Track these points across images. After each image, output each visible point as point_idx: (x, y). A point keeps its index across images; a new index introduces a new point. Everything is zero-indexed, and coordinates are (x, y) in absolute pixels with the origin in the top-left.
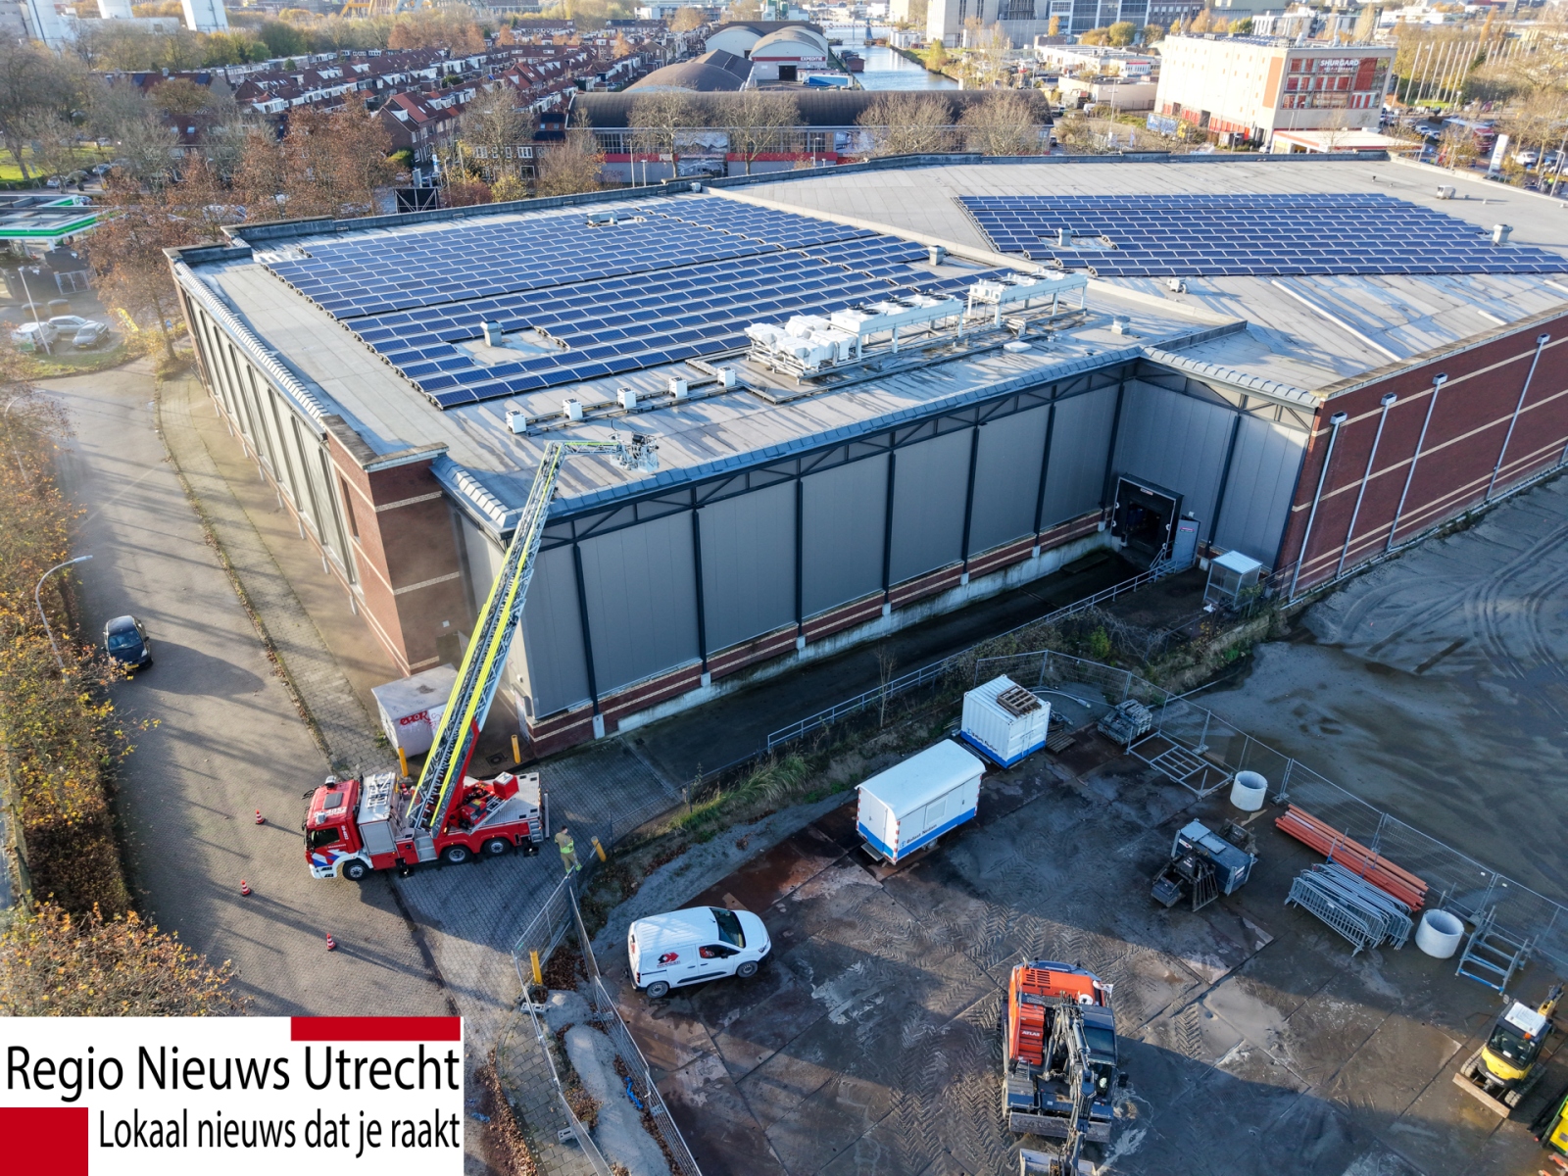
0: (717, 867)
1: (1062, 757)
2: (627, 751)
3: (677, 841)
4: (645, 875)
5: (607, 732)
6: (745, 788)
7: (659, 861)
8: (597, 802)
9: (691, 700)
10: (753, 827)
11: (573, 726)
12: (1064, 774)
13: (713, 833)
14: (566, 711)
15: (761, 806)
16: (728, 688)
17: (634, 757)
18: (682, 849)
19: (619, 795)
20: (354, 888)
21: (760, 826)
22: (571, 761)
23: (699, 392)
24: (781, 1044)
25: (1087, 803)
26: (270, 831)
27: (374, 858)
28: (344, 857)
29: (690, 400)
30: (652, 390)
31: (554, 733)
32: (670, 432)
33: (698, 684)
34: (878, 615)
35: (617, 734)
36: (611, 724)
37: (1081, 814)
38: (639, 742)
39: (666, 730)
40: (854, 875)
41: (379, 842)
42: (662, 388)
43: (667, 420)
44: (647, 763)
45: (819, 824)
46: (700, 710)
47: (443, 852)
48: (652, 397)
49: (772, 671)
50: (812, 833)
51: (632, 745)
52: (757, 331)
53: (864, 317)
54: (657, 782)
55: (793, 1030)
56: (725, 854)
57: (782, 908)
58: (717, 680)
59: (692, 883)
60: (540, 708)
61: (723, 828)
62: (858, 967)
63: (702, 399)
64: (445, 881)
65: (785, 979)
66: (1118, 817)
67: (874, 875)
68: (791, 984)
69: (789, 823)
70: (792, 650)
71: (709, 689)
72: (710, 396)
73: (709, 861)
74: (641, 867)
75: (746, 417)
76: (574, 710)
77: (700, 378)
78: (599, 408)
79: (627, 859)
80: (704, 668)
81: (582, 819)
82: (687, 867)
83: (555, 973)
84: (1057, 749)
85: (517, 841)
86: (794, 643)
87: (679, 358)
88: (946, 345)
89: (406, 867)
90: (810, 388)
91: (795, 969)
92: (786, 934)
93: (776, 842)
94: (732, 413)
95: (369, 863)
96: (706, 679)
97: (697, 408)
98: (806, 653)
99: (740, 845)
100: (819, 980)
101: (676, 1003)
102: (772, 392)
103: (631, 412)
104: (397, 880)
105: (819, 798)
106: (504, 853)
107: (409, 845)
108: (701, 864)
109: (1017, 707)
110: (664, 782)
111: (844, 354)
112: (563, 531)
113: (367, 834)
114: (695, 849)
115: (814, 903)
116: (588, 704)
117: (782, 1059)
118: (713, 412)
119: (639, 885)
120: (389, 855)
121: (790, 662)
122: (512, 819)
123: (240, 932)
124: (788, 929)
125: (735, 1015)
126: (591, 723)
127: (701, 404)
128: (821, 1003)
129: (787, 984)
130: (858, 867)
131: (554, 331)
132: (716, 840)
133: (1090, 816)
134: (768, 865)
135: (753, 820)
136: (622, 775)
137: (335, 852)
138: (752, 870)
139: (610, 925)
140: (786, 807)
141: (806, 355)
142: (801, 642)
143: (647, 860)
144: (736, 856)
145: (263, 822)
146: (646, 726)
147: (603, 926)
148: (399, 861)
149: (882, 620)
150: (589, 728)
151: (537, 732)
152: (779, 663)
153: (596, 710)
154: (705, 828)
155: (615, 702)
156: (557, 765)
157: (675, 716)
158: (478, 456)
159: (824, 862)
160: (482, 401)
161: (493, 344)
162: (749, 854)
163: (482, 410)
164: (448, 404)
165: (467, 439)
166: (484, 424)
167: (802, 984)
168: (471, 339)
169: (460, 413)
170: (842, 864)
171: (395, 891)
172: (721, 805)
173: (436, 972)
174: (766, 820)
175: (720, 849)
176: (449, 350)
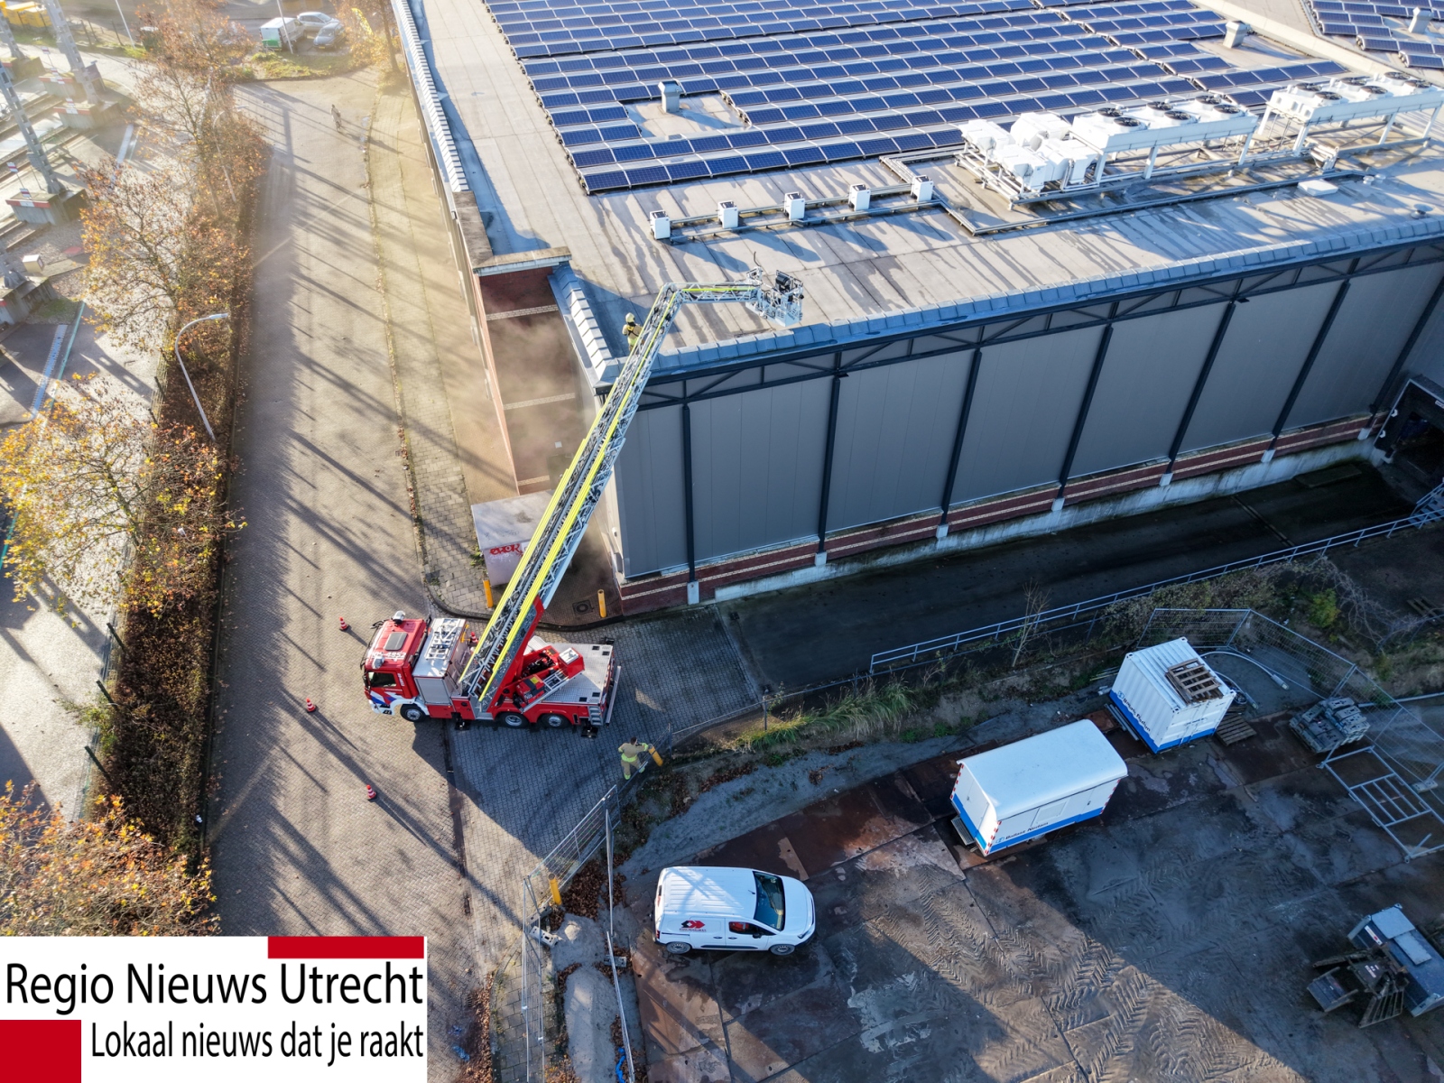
0: (783, 799)
1: (1231, 751)
2: (718, 626)
3: (744, 758)
4: (701, 790)
5: (702, 598)
6: (833, 714)
7: (721, 777)
8: (672, 685)
9: (800, 577)
10: (833, 759)
11: (665, 589)
12: (1230, 776)
13: (785, 757)
14: (658, 574)
15: (847, 735)
16: (846, 570)
17: (724, 634)
18: (748, 769)
19: (697, 680)
20: (409, 732)
21: (841, 759)
22: (658, 625)
23: (881, 207)
24: (799, 1059)
25: (1250, 826)
26: (351, 641)
27: (429, 707)
28: (400, 701)
29: (874, 216)
30: (830, 196)
31: (644, 594)
32: (833, 260)
33: (811, 562)
34: (1047, 510)
35: (713, 601)
36: (706, 592)
37: (1240, 841)
38: (734, 617)
39: (766, 608)
40: (934, 854)
41: (434, 696)
42: (842, 195)
43: (835, 242)
44: (736, 646)
45: (908, 773)
46: (809, 589)
47: (499, 714)
48: (827, 206)
49: (901, 558)
50: (899, 783)
51: (725, 619)
52: (976, 131)
53: (1113, 127)
54: (741, 673)
56: (794, 785)
57: (843, 871)
58: (833, 560)
59: (750, 812)
60: (633, 567)
61: (798, 753)
62: (910, 979)
63: (886, 215)
64: (497, 746)
65: (823, 970)
66: (1286, 857)
67: (957, 860)
68: (828, 979)
69: (875, 764)
70: (931, 538)
71: (823, 569)
72: (897, 213)
73: (775, 789)
74: (699, 780)
75: (931, 250)
76: (667, 574)
77: (893, 184)
78: (760, 214)
79: (686, 768)
80: (821, 548)
81: (651, 704)
82: (749, 791)
83: (578, 893)
86: (935, 531)
87: (873, 152)
88: (1217, 172)
90: (1024, 217)
91: (837, 960)
92: (838, 910)
93: (855, 784)
94: (915, 241)
95: (427, 711)
96: (821, 559)
97: (874, 229)
98: (946, 541)
99: (814, 778)
100: (860, 984)
101: (697, 968)
102: (973, 216)
103: (797, 225)
105: (918, 739)
106: (561, 731)
107: (465, 704)
108: (765, 792)
110: (748, 675)
111: (1078, 176)
112: (674, 390)
113: (422, 685)
114: (762, 773)
115: (881, 877)
116: (683, 569)
118: (892, 237)
119: (692, 801)
120: (444, 708)
121: (926, 551)
122: (571, 699)
123: (294, 755)
124: (842, 905)
126: (686, 588)
127: (883, 224)
128: (856, 1017)
129: (822, 980)
130: (939, 843)
131: (740, 100)
132: (788, 765)
133: (1250, 846)
134: (838, 813)
135: (835, 750)
136: (706, 655)
137: (393, 695)
138: (820, 815)
139: (650, 843)
140: (875, 742)
141: (1028, 173)
142: (942, 531)
143: (706, 773)
144: (807, 792)
145: (346, 629)
146: (745, 598)
147: (642, 844)
149: (1049, 516)
150: (683, 593)
151: (626, 591)
152: (910, 550)
153: (692, 577)
154: (780, 749)
155: (714, 570)
156: (642, 628)
157: (779, 592)
158: (607, 267)
159: (904, 826)
160: (634, 188)
161: (669, 111)
162: (819, 792)
163: (630, 200)
164: (599, 187)
165: (603, 240)
166: (628, 222)
167: (840, 984)
168: (647, 100)
169: (606, 201)
170: (924, 835)
171: (446, 744)
172: (801, 728)
173: (462, 855)
174: (850, 753)
175: (789, 779)
176: (619, 113)
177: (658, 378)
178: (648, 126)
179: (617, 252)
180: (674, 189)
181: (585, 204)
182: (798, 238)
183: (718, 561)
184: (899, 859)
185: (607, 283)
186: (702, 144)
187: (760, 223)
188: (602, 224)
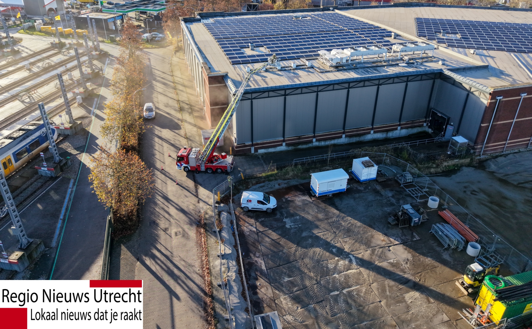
0: (271, 188)
1: (380, 183)
3: (263, 180)
4: (253, 185)
5: (255, 152)
6: (284, 171)
7: (257, 183)
8: (246, 167)
9: (279, 149)
11: (246, 148)
12: (379, 187)
13: (273, 180)
14: (245, 143)
15: (287, 176)
16: (290, 148)
17: (260, 159)
18: (264, 182)
20: (185, 174)
21: (286, 181)
22: (244, 157)
24: (271, 228)
25: (382, 196)
27: (191, 167)
28: (185, 165)
29: (296, 69)
30: (287, 65)
31: (241, 149)
33: (281, 145)
34: (341, 137)
35: (258, 153)
36: (256, 150)
37: (379, 198)
38: (262, 156)
39: (270, 155)
40: (306, 197)
41: (193, 163)
42: (290, 65)
44: (262, 161)
45: (302, 185)
46: (281, 152)
47: (207, 169)
48: (286, 67)
49: (304, 146)
50: (299, 186)
51: (260, 157)
52: (321, 52)
53: (353, 51)
55: (276, 226)
56: (274, 186)
57: (284, 200)
58: (287, 145)
60: (238, 141)
61: (276, 179)
62: (297, 217)
63: (300, 69)
64: (205, 176)
65: (278, 215)
67: (311, 199)
68: (279, 217)
69: (294, 183)
70: (311, 142)
71: (285, 147)
72: (302, 68)
73: (270, 186)
74: (252, 183)
75: (309, 74)
76: (247, 144)
77: (302, 63)
79: (249, 180)
80: (284, 141)
81: (242, 170)
82: (264, 186)
83: (224, 200)
84: (380, 181)
85: (224, 171)
86: (312, 140)
87: (298, 58)
88: (380, 62)
89: (198, 171)
90: (332, 69)
91: (282, 214)
92: (282, 206)
93: (288, 186)
94: (306, 73)
95: (189, 168)
96: (284, 144)
97: (297, 71)
98: (315, 143)
99: (279, 185)
100: (286, 217)
101: (250, 214)
102: (320, 69)
103: (279, 70)
104: (195, 174)
105: (304, 179)
106: (221, 173)
107: (199, 166)
108: (267, 186)
109: (367, 165)
111: (344, 61)
112: (249, 96)
113: (190, 160)
114: (267, 183)
115: (292, 201)
116: (250, 143)
117: (270, 231)
118: (300, 72)
119: (250, 187)
120: (194, 167)
121: (310, 145)
122: (224, 165)
123: (158, 177)
124: (284, 205)
125: (263, 219)
126: (251, 148)
127: (299, 70)
128: (285, 222)
129: (278, 216)
130: (308, 196)
131: (268, 48)
132: (273, 182)
133: (381, 199)
134: (284, 190)
135: (284, 180)
136: (255, 162)
137: (183, 163)
138: (280, 190)
140: (294, 179)
141: (332, 60)
142: (314, 140)
143: (254, 182)
144: (277, 187)
145: (170, 156)
146: (265, 153)
148: (196, 169)
149: (342, 139)
150: (250, 150)
151: (237, 147)
152: (307, 144)
153: (252, 145)
154: (271, 178)
155: (258, 144)
156: (240, 157)
157: (274, 152)
158: (236, 77)
159: (299, 193)
160: (242, 64)
161: (251, 50)
162: (281, 187)
163: (242, 66)
164: (234, 63)
165: (235, 72)
166: (241, 69)
167: (282, 217)
168: (246, 48)
169: (236, 66)
170: (304, 195)
171: (194, 176)
172: (276, 174)
173: (197, 194)
174: (288, 180)
175: (273, 184)
176: (239, 50)
177: (246, 93)
178: (246, 52)
179: (238, 74)
180: (252, 64)
181: (231, 66)
182: (279, 73)
183: (259, 142)
184: (297, 198)
185: (236, 79)
186: (258, 56)
187: (271, 70)
188: (235, 69)
